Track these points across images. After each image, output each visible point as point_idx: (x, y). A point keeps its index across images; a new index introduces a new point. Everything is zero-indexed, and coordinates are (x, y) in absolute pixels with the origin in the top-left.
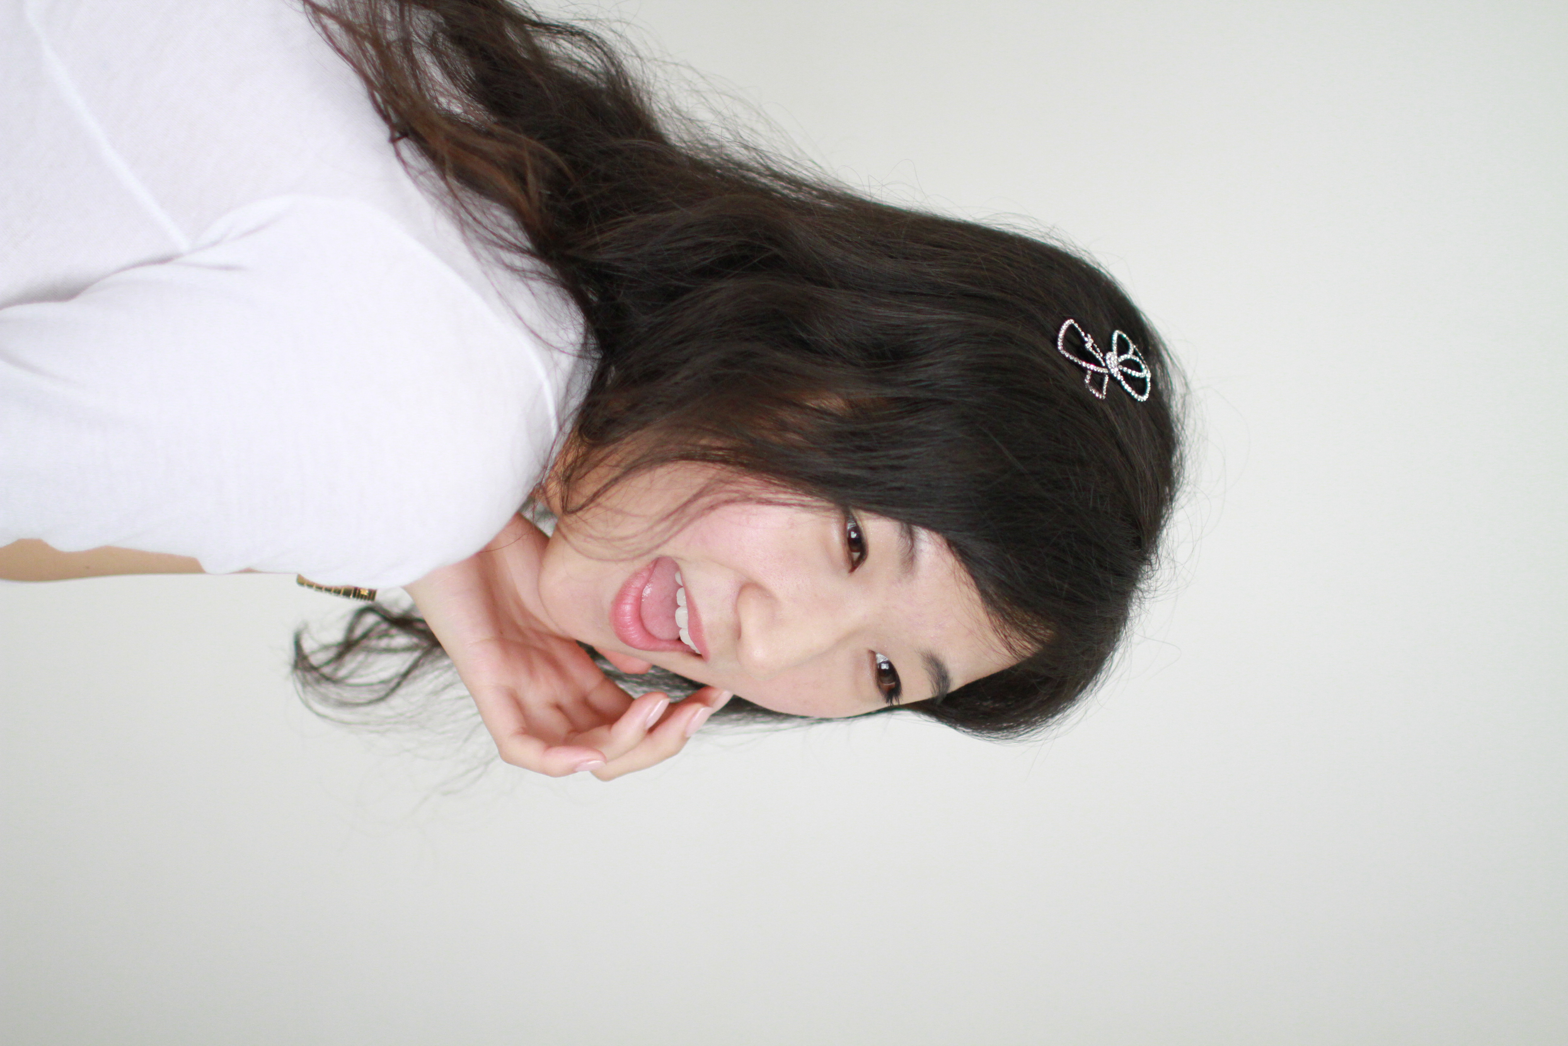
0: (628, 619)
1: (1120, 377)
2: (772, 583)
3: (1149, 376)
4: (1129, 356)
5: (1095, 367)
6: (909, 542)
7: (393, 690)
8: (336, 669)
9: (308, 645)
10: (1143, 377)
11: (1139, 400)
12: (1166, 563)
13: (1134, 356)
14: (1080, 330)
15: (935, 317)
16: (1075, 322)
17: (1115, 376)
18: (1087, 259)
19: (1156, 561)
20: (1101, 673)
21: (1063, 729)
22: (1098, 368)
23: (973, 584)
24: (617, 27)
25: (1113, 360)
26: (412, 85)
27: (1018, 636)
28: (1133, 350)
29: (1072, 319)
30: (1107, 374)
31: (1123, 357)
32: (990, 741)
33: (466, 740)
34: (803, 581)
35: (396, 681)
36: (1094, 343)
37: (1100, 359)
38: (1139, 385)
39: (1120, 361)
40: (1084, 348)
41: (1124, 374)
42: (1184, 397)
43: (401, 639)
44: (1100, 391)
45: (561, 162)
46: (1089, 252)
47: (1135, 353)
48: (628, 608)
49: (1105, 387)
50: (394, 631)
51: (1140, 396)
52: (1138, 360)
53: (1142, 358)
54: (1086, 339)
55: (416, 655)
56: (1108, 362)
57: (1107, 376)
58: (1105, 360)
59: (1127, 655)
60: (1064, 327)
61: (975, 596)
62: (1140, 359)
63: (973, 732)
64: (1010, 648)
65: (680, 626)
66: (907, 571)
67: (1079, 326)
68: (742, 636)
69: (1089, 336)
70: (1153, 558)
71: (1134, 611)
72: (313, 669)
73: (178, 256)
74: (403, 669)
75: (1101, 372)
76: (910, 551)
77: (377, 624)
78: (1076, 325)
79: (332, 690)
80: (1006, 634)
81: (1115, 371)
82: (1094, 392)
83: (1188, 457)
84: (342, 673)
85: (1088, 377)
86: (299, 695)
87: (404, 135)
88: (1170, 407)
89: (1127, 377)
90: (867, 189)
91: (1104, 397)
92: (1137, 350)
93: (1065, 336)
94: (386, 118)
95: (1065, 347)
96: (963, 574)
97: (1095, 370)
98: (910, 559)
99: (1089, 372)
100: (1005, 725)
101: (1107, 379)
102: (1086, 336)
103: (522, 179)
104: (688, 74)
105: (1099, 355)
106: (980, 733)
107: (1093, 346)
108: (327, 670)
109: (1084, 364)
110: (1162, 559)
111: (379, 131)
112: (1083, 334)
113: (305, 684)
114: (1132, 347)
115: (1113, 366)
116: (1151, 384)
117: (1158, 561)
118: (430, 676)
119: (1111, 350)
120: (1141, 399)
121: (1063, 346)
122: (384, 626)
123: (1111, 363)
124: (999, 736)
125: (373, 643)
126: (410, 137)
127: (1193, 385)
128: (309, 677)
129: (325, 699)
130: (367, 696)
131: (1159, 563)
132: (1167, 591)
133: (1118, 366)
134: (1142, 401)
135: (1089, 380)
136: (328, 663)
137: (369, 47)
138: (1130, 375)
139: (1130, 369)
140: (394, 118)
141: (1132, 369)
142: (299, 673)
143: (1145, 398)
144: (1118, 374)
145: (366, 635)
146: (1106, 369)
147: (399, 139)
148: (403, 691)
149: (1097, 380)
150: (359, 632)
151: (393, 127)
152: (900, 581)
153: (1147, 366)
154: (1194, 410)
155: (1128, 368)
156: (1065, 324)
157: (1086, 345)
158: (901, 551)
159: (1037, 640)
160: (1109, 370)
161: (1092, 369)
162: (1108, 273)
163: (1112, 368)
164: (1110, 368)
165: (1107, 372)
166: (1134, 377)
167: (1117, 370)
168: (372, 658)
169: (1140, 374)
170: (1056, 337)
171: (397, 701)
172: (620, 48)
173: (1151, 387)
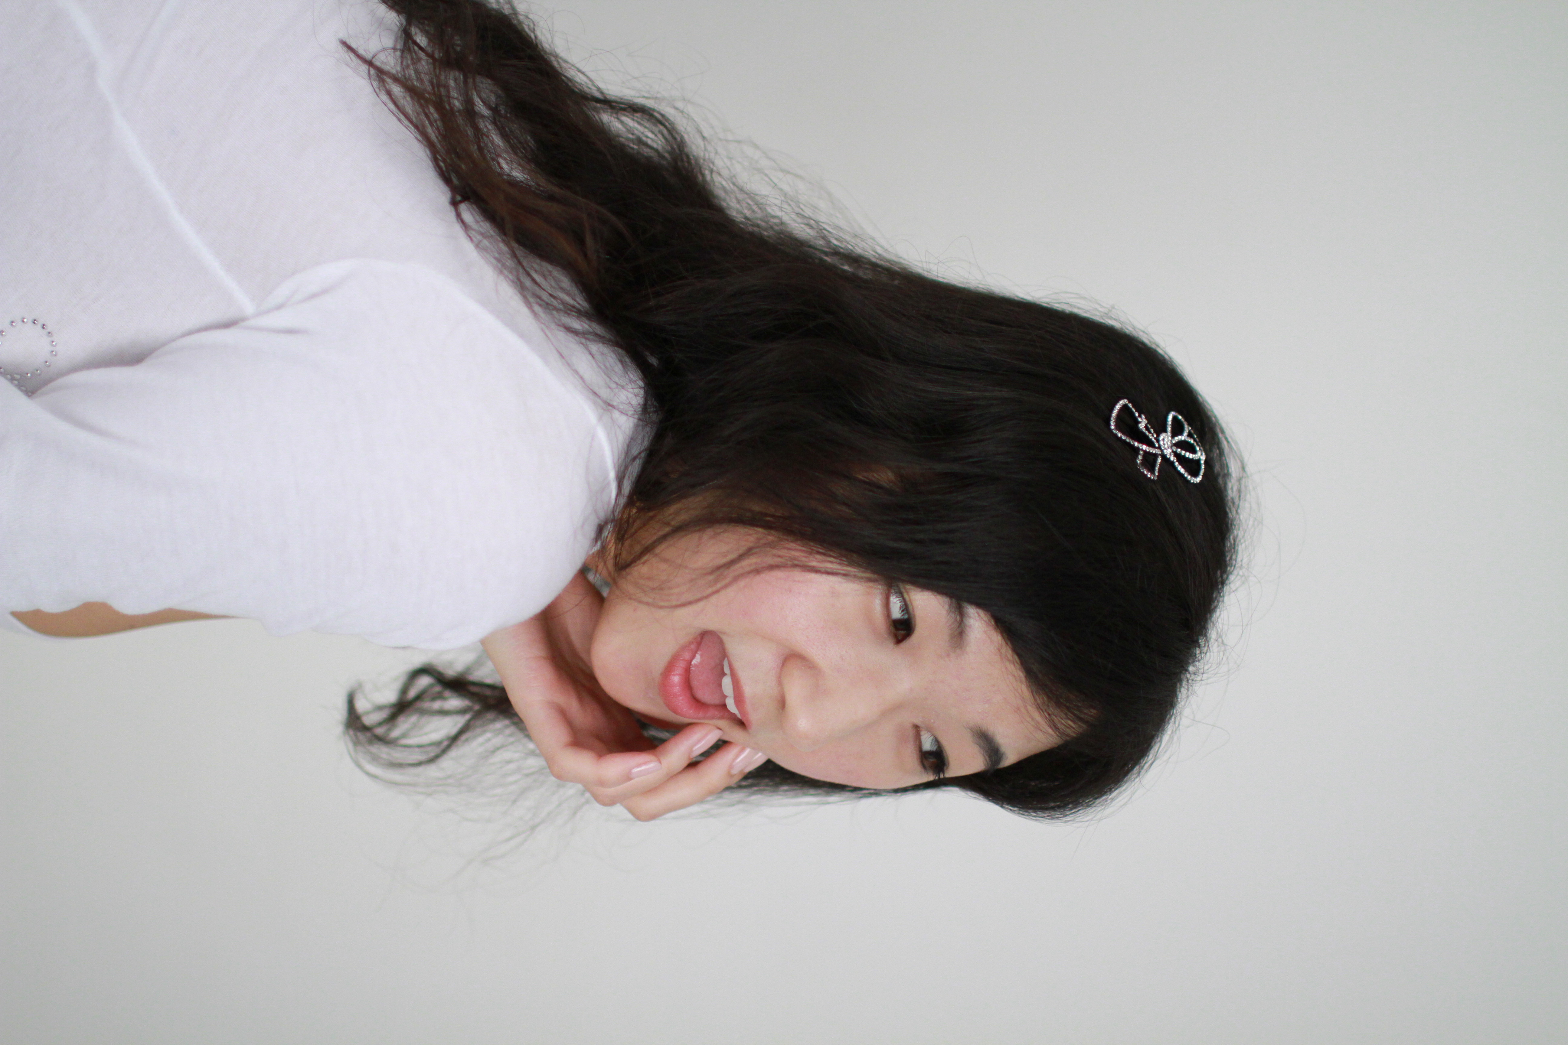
0: (677, 689)
1: (1172, 458)
2: (814, 653)
3: (1203, 458)
4: (1183, 437)
5: (1148, 448)
6: (958, 618)
7: (444, 751)
8: (389, 730)
9: (361, 705)
10: (1197, 458)
11: (1192, 481)
12: (1216, 645)
13: (1189, 438)
14: (1134, 410)
15: (986, 394)
16: (1129, 402)
17: (1168, 457)
18: (1145, 339)
19: (1205, 644)
20: (1148, 756)
21: (1109, 811)
22: (1150, 448)
23: (1018, 661)
24: (680, 105)
25: (1166, 441)
26: (474, 148)
27: (1063, 716)
28: (1188, 431)
29: (1126, 399)
30: (1160, 455)
31: (1177, 439)
32: (1036, 820)
33: (515, 801)
34: (846, 651)
35: (446, 743)
36: (1148, 423)
37: (1153, 440)
38: (1193, 467)
39: (1174, 442)
40: (1138, 428)
41: (1176, 455)
42: (1239, 480)
43: (454, 702)
44: (1153, 472)
45: (620, 225)
46: (1147, 332)
47: (1190, 435)
48: (676, 679)
49: (1157, 468)
50: (447, 693)
51: (1193, 478)
52: (1192, 441)
53: (1197, 440)
54: (1140, 419)
55: (467, 717)
56: (1161, 443)
57: (1159, 456)
58: (1158, 441)
59: (1175, 739)
60: (1118, 407)
61: (1021, 674)
62: (1195, 440)
63: (1019, 810)
64: (1055, 727)
65: (726, 694)
66: (956, 646)
67: (1133, 406)
68: (786, 705)
69: (1143, 416)
70: (1202, 641)
71: (1183, 693)
72: (365, 729)
73: (243, 319)
74: (454, 731)
75: (1154, 452)
76: (959, 627)
77: (431, 686)
78: (1130, 405)
79: (383, 751)
80: (1050, 712)
81: (1168, 452)
82: (1145, 472)
83: (1242, 541)
84: (395, 733)
85: (1140, 457)
86: (350, 754)
87: (466, 198)
88: (1226, 489)
89: (1181, 459)
90: (925, 266)
91: (1156, 478)
92: (1192, 432)
93: (1118, 416)
94: (447, 180)
95: (1118, 427)
96: (1008, 652)
97: (1148, 450)
98: (959, 634)
99: (1141, 452)
100: (1052, 804)
101: (1159, 460)
102: (1140, 416)
103: (580, 241)
104: (749, 151)
105: (1153, 436)
106: (1026, 812)
107: (1146, 427)
108: (380, 731)
109: (1136, 444)
110: (1212, 641)
111: (440, 194)
112: (1137, 414)
113: (356, 743)
114: (1187, 429)
115: (1166, 446)
116: (1205, 466)
117: (1207, 644)
118: (481, 740)
119: (1166, 431)
120: (1194, 480)
121: (1115, 425)
122: (438, 689)
123: (1164, 444)
124: (1045, 815)
125: (426, 705)
126: (472, 200)
127: (1250, 469)
128: (362, 737)
129: (375, 759)
130: (417, 756)
131: (1208, 646)
132: (1215, 674)
133: (1171, 447)
134: (1195, 482)
135: (1141, 460)
136: (380, 724)
137: (432, 110)
138: (1184, 456)
139: (1184, 450)
140: (455, 181)
141: (1186, 451)
142: (351, 732)
143: (1198, 479)
144: (1171, 455)
145: (419, 697)
146: (1159, 450)
147: (461, 202)
148: (453, 753)
149: (1150, 461)
150: (412, 693)
151: (454, 189)
152: (948, 655)
153: (1201, 448)
154: (1250, 493)
155: (1182, 449)
156: (1118, 404)
157: (1140, 425)
158: (951, 625)
159: (1080, 719)
160: (1162, 451)
161: (1144, 449)
162: (1165, 353)
163: (1166, 449)
164: (1163, 448)
165: (1160, 453)
166: (1188, 458)
167: (1170, 451)
168: (425, 719)
169: (1194, 456)
170: (1110, 416)
171: (447, 763)
172: (681, 124)
173: (1204, 469)
